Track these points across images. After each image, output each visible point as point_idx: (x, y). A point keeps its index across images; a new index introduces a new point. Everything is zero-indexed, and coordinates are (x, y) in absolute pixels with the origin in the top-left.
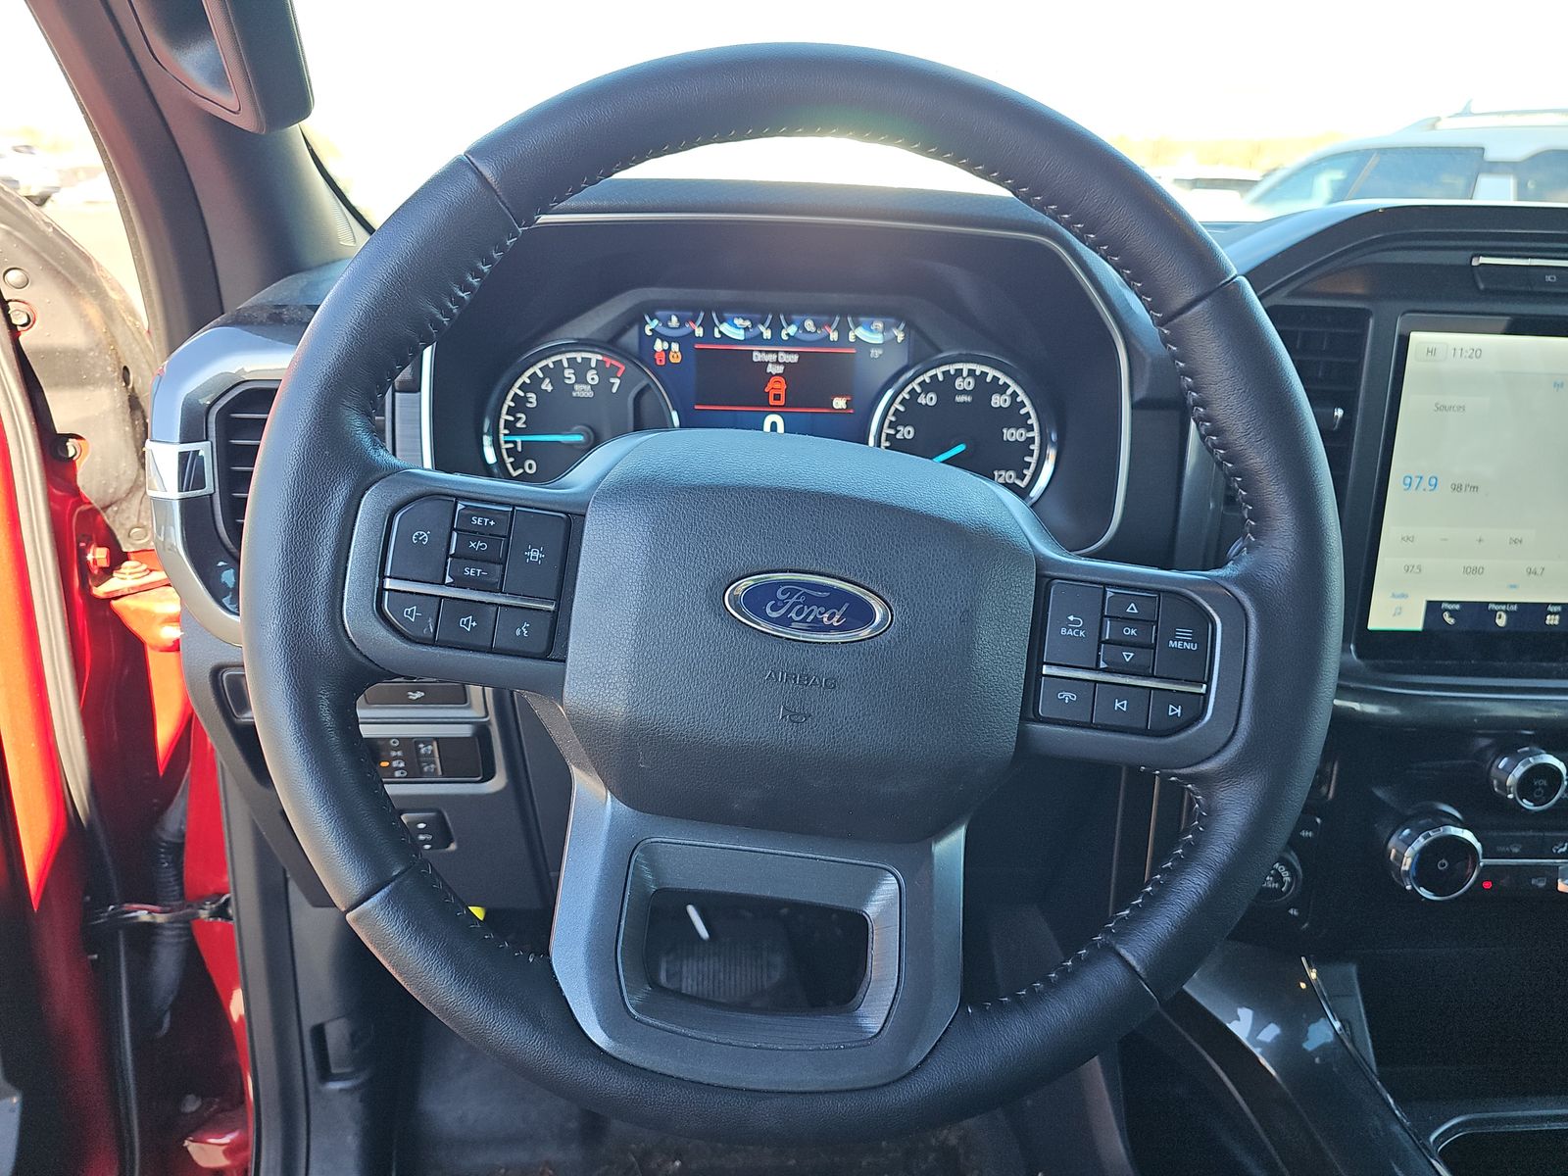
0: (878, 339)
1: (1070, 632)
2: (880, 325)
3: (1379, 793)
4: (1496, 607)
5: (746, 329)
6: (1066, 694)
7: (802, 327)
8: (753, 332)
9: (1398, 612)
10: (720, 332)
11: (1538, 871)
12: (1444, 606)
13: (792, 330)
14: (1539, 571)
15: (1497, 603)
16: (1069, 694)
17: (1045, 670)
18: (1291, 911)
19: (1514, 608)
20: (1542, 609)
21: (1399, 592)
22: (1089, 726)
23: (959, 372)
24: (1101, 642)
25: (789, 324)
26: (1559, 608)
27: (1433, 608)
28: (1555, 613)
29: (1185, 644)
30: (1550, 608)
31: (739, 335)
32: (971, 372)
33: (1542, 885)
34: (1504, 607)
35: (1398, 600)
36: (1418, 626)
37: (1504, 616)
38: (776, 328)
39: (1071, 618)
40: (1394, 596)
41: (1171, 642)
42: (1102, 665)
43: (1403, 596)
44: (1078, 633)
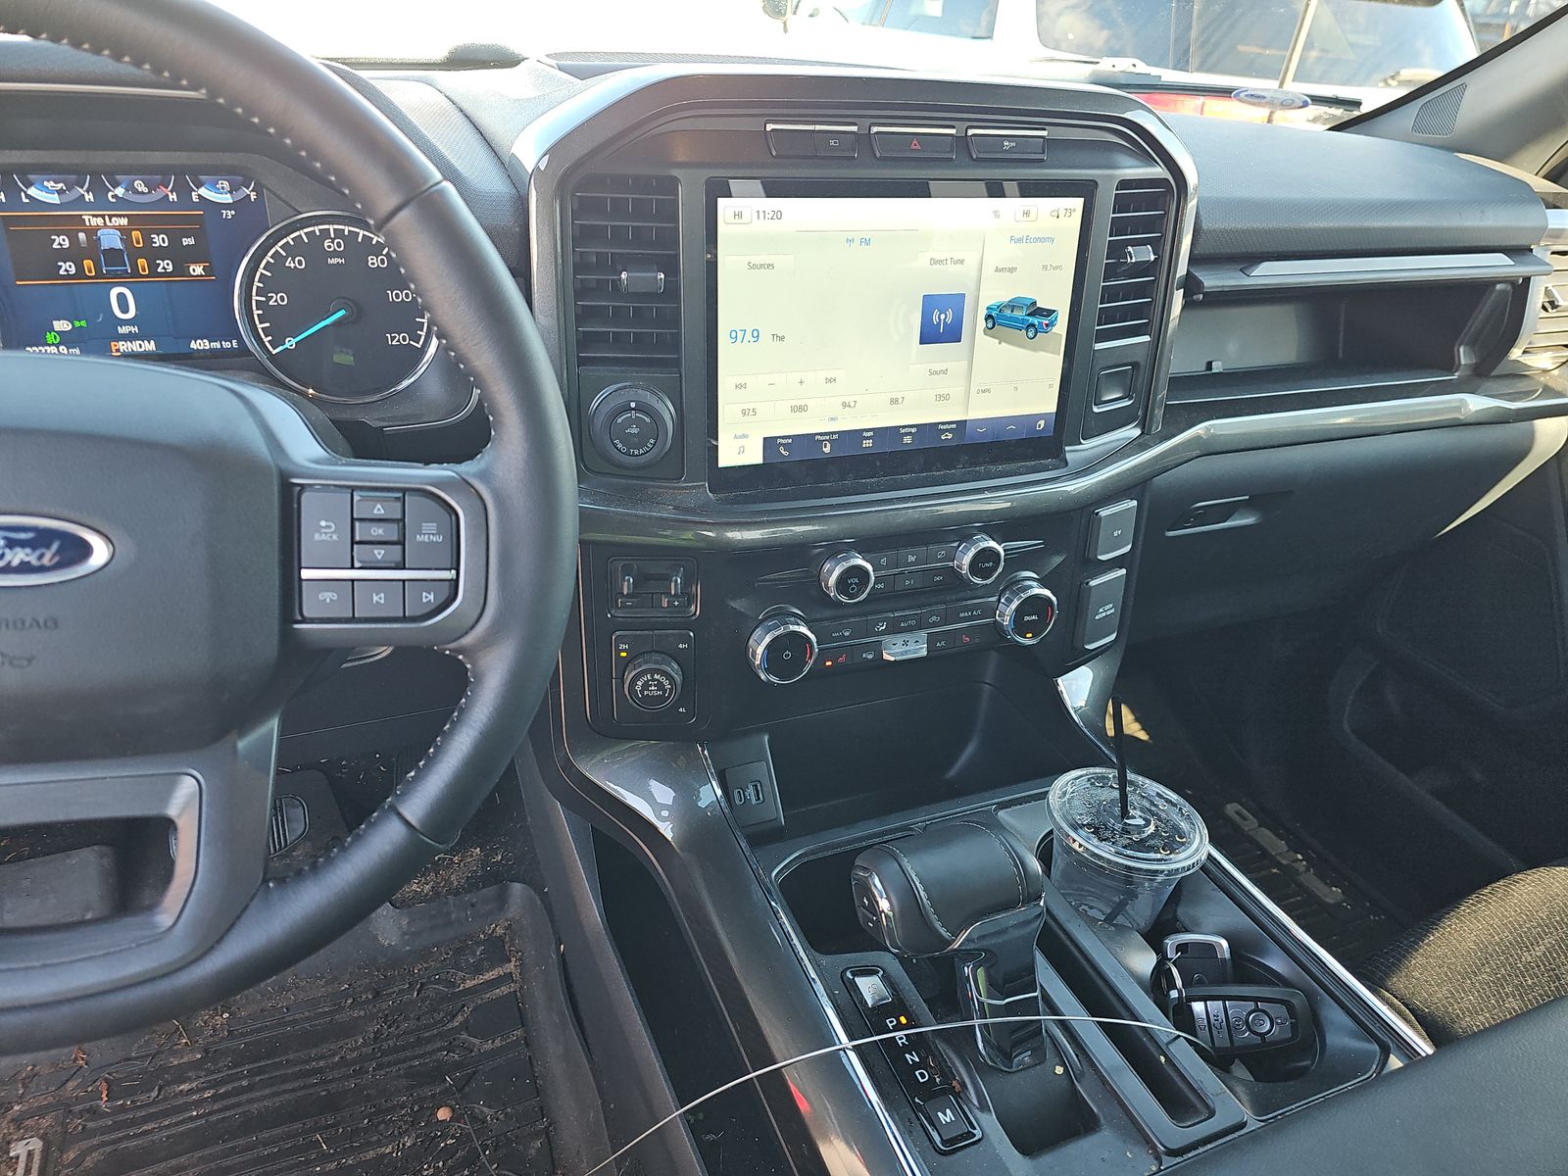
0: (227, 199)
1: (324, 537)
2: (226, 184)
3: (736, 604)
4: (821, 438)
5: (60, 192)
6: (326, 594)
7: (130, 188)
8: (70, 196)
9: (742, 450)
10: (27, 196)
11: (868, 647)
12: (779, 441)
13: (120, 191)
14: (852, 404)
15: (821, 434)
16: (330, 594)
17: (305, 574)
18: (681, 710)
19: (835, 437)
20: (857, 434)
21: (739, 434)
22: (353, 620)
23: (325, 233)
24: (353, 542)
25: (115, 185)
26: (872, 434)
27: (769, 443)
28: (868, 438)
29: (431, 537)
30: (865, 434)
31: (55, 199)
32: (339, 233)
33: (870, 657)
34: (828, 438)
35: (741, 440)
36: (760, 461)
37: (828, 445)
38: (98, 189)
39: (323, 523)
40: (736, 437)
41: (418, 536)
42: (357, 565)
43: (745, 436)
44: (331, 537)
